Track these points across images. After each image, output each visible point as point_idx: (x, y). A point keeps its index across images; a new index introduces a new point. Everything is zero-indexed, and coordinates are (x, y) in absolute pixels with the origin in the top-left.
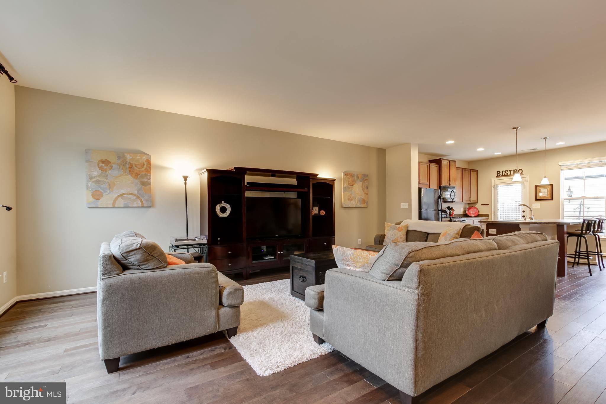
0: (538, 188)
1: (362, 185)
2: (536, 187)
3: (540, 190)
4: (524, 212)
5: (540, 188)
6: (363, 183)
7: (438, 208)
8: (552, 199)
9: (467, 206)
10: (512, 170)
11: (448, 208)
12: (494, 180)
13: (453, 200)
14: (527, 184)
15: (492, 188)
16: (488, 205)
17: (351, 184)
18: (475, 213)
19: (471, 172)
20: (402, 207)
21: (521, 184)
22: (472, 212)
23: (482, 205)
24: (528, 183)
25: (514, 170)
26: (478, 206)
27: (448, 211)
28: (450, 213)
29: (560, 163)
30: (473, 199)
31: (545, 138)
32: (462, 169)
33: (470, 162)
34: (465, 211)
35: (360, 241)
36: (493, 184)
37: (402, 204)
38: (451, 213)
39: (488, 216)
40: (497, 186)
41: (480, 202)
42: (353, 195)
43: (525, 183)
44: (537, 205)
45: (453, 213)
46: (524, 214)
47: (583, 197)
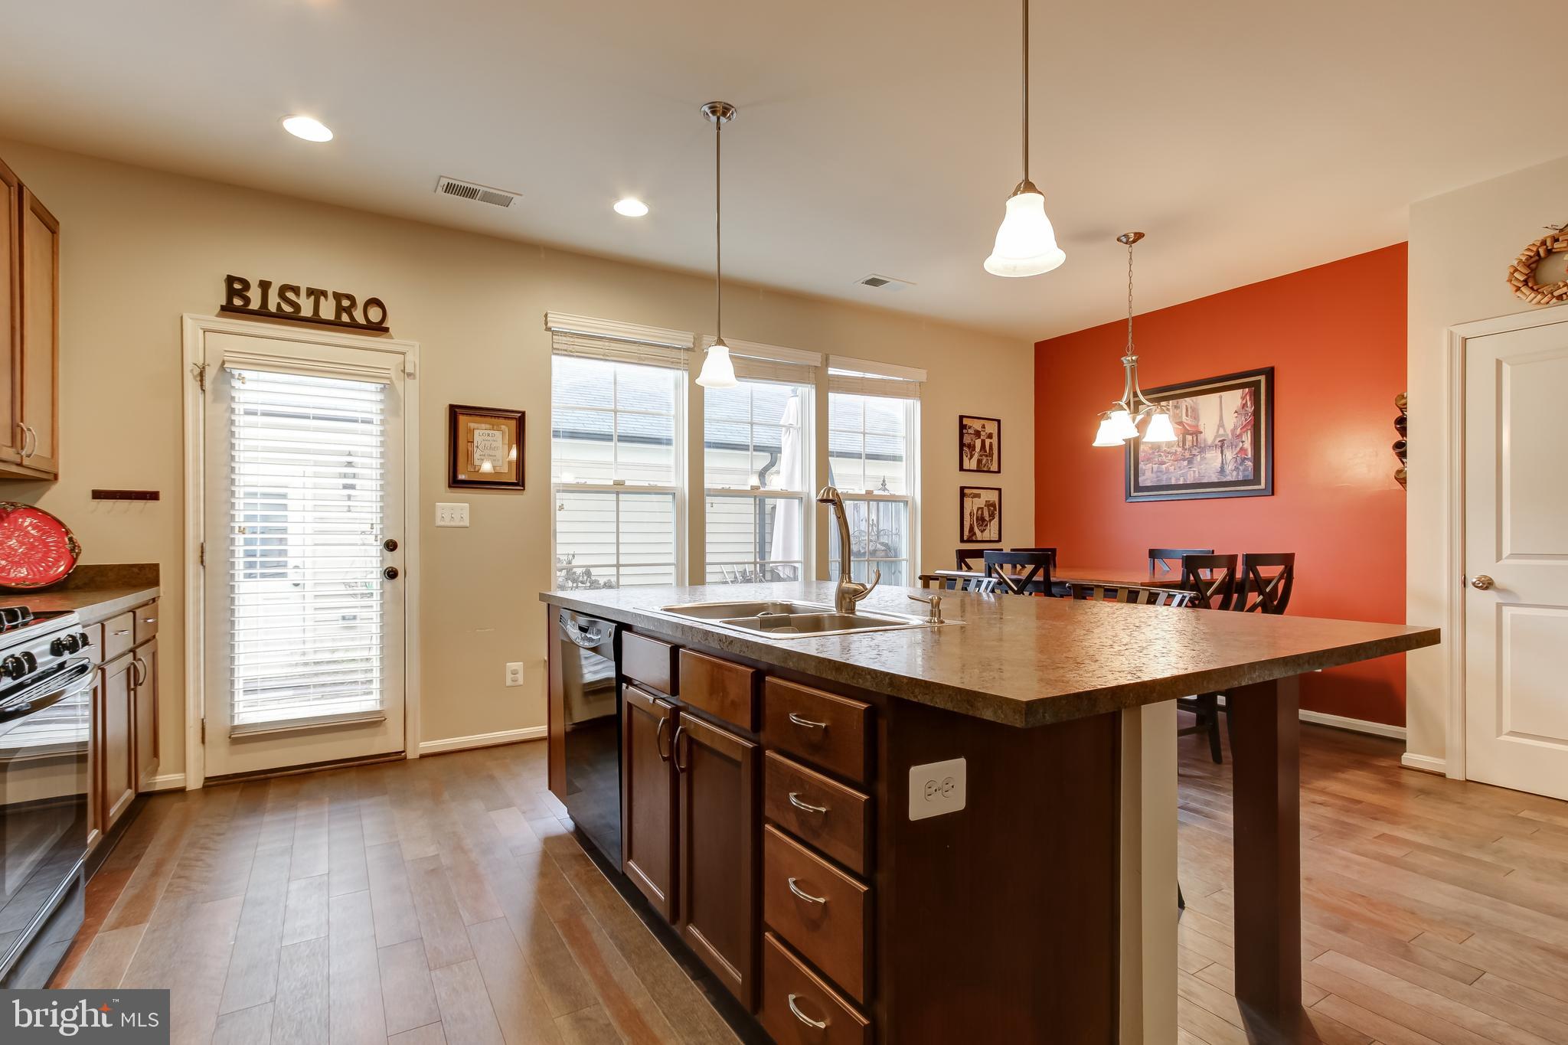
0: (463, 420)
2: (454, 412)
3: (471, 432)
4: (391, 546)
5: (472, 425)
8: (519, 485)
10: (324, 293)
12: (207, 333)
14: (411, 391)
15: (189, 379)
16: (154, 496)
21: (372, 387)
23: (98, 495)
24: (413, 385)
25: (338, 297)
26: (65, 503)
29: (558, 321)
30: (10, 447)
36: (193, 356)
39: (155, 582)
40: (225, 377)
43: (399, 385)
44: (456, 509)
46: (393, 560)
47: (619, 484)
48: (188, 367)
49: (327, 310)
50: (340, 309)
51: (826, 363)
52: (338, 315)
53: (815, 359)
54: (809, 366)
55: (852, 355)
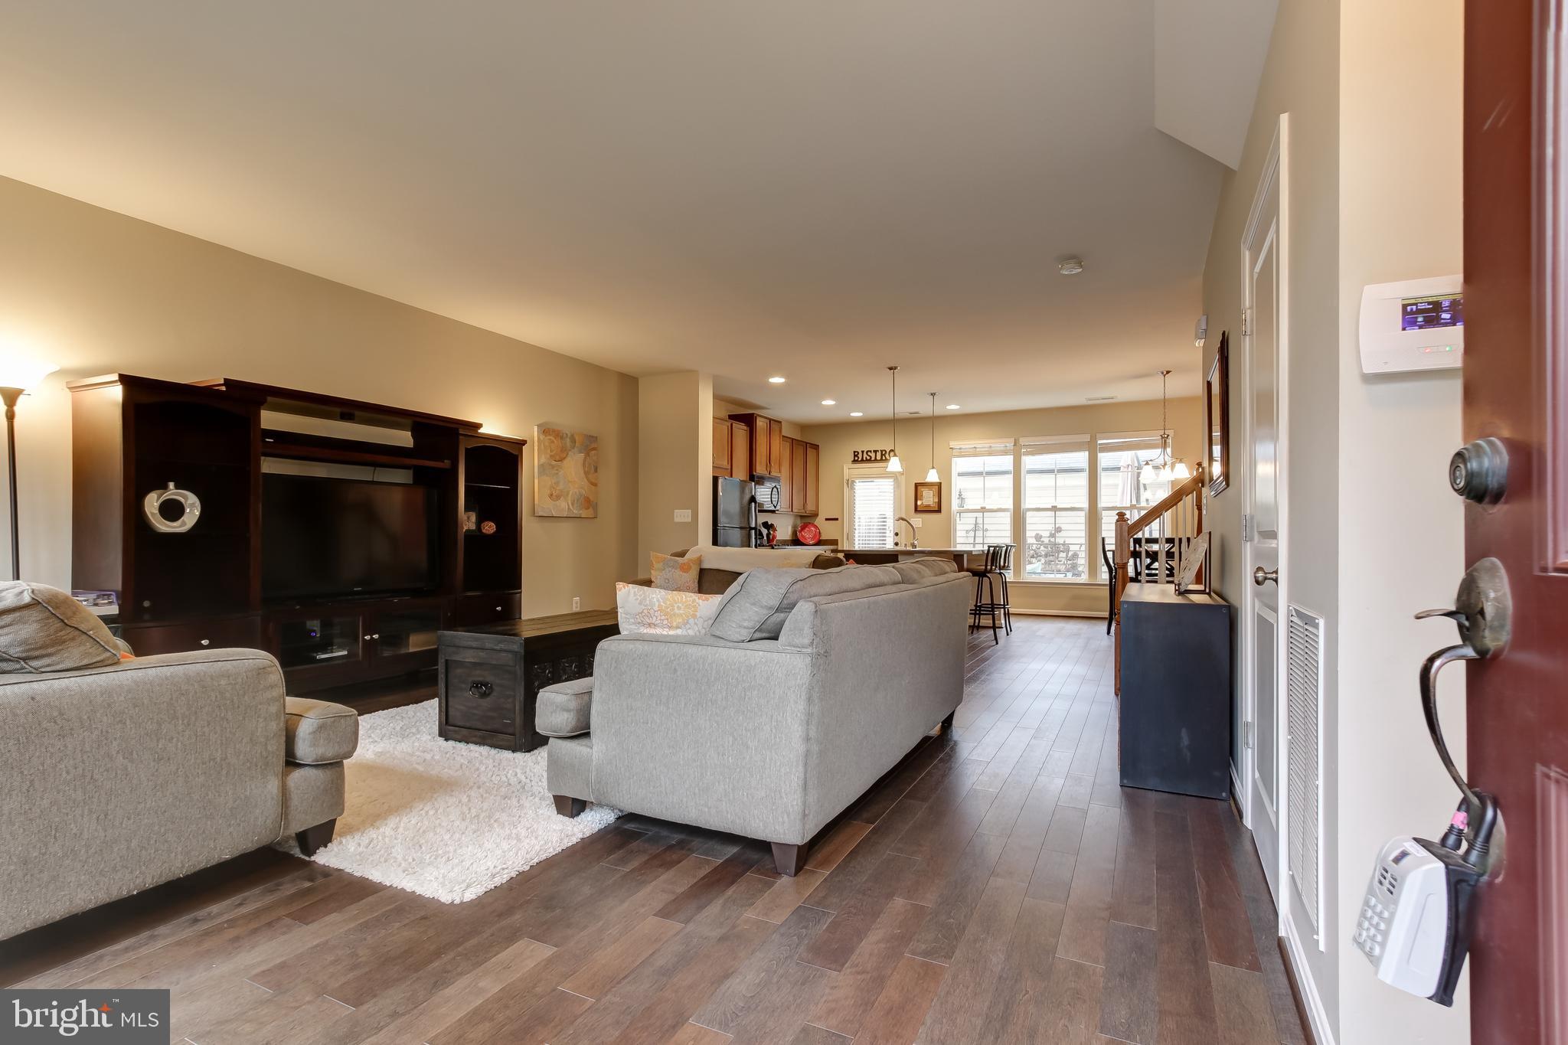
0: (919, 487)
1: (584, 461)
2: (917, 485)
3: (922, 492)
4: (897, 534)
5: (923, 489)
6: (585, 458)
7: (749, 523)
8: (939, 511)
9: (799, 523)
10: (878, 451)
11: (766, 525)
12: (849, 470)
13: (775, 507)
14: (903, 480)
15: (845, 484)
16: (837, 519)
17: (558, 458)
18: (815, 536)
19: (808, 449)
20: (677, 519)
21: (888, 480)
22: (807, 535)
23: (827, 519)
24: (903, 477)
25: (882, 451)
26: (819, 521)
27: (765, 531)
28: (768, 535)
29: (953, 444)
30: (810, 507)
31: (933, 394)
32: (793, 439)
33: (805, 427)
34: (794, 533)
35: (577, 603)
36: (846, 477)
37: (676, 511)
38: (771, 537)
39: (837, 544)
40: (853, 482)
41: (822, 516)
42: (561, 486)
43: (897, 478)
44: (917, 521)
45: (774, 537)
46: (897, 539)
47: (982, 508)
48: (845, 479)
49: (879, 458)
50: (882, 455)
51: (1094, 439)
52: (882, 457)
53: (1087, 438)
54: (1083, 442)
55: (1108, 432)
